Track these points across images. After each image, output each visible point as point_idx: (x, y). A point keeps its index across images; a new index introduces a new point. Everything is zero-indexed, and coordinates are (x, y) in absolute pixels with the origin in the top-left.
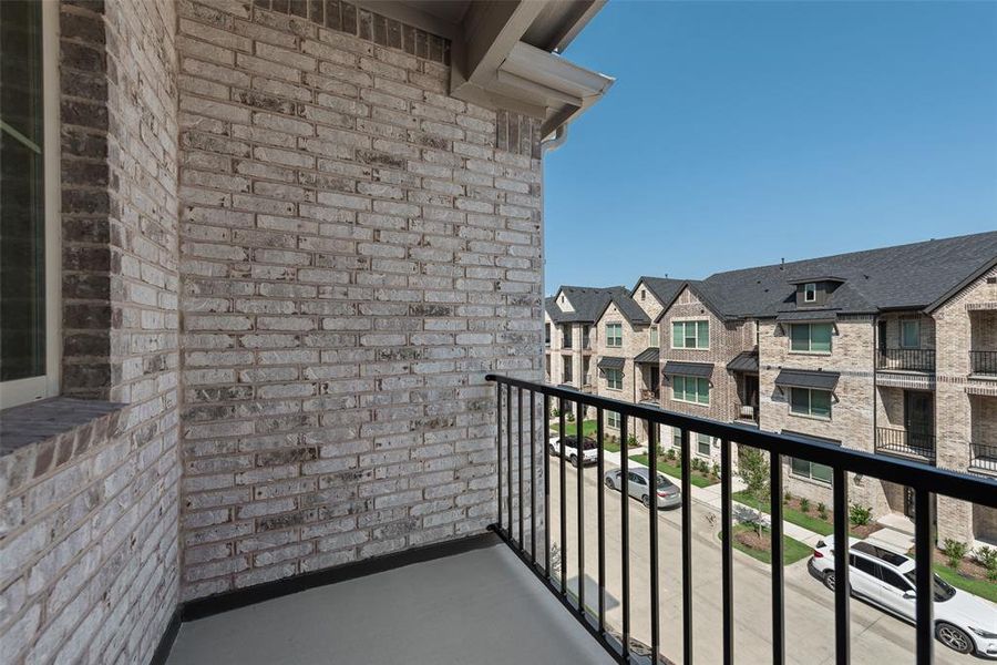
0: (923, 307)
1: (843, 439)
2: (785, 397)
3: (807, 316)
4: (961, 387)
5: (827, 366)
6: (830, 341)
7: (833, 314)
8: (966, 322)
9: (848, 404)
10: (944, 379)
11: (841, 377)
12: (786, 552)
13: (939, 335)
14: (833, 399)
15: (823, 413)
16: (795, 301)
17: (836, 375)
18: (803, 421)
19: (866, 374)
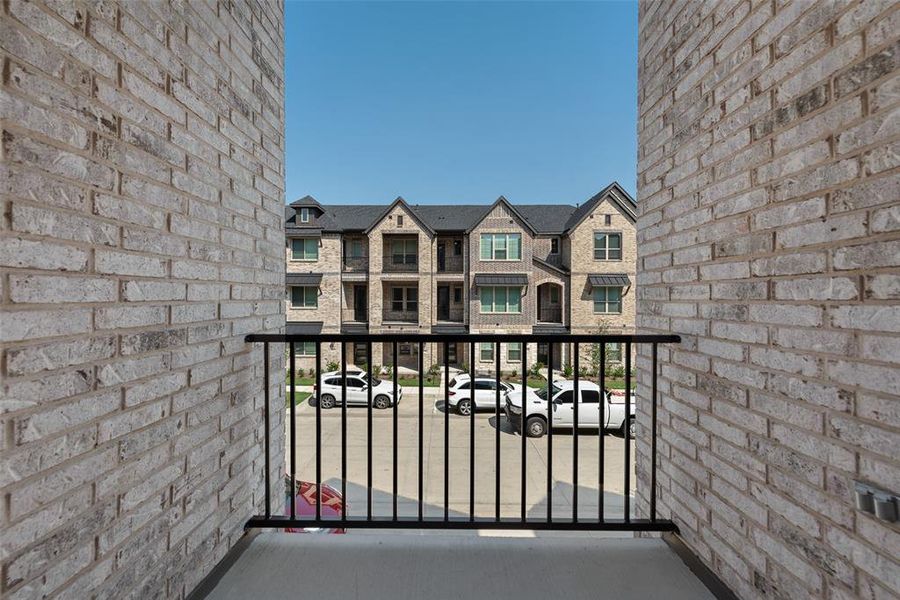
0: (364, 230)
1: (324, 320)
2: (288, 296)
3: (304, 231)
4: (379, 277)
5: (316, 270)
6: (317, 252)
7: (319, 231)
8: (381, 239)
9: (327, 295)
10: (373, 273)
11: (324, 277)
12: (297, 398)
13: (371, 247)
14: (319, 293)
15: (312, 305)
16: (294, 221)
17: (320, 275)
18: (300, 312)
19: (337, 274)
